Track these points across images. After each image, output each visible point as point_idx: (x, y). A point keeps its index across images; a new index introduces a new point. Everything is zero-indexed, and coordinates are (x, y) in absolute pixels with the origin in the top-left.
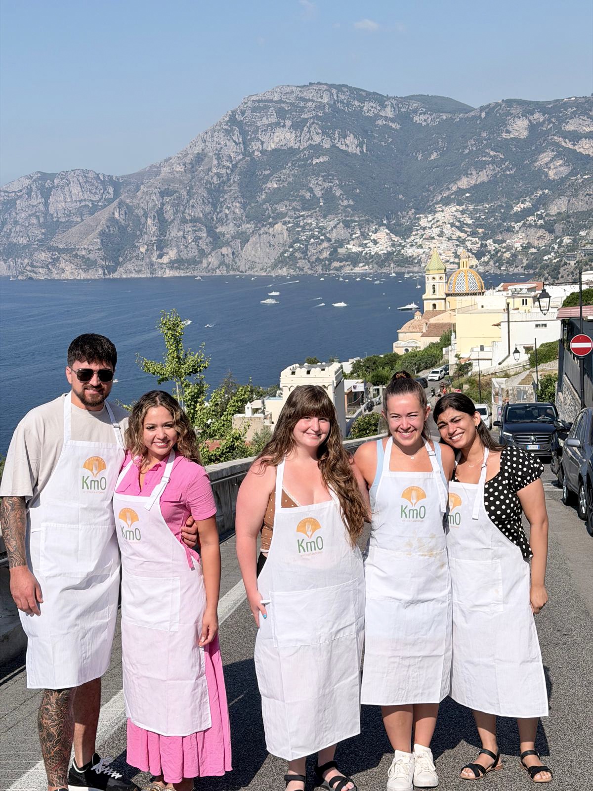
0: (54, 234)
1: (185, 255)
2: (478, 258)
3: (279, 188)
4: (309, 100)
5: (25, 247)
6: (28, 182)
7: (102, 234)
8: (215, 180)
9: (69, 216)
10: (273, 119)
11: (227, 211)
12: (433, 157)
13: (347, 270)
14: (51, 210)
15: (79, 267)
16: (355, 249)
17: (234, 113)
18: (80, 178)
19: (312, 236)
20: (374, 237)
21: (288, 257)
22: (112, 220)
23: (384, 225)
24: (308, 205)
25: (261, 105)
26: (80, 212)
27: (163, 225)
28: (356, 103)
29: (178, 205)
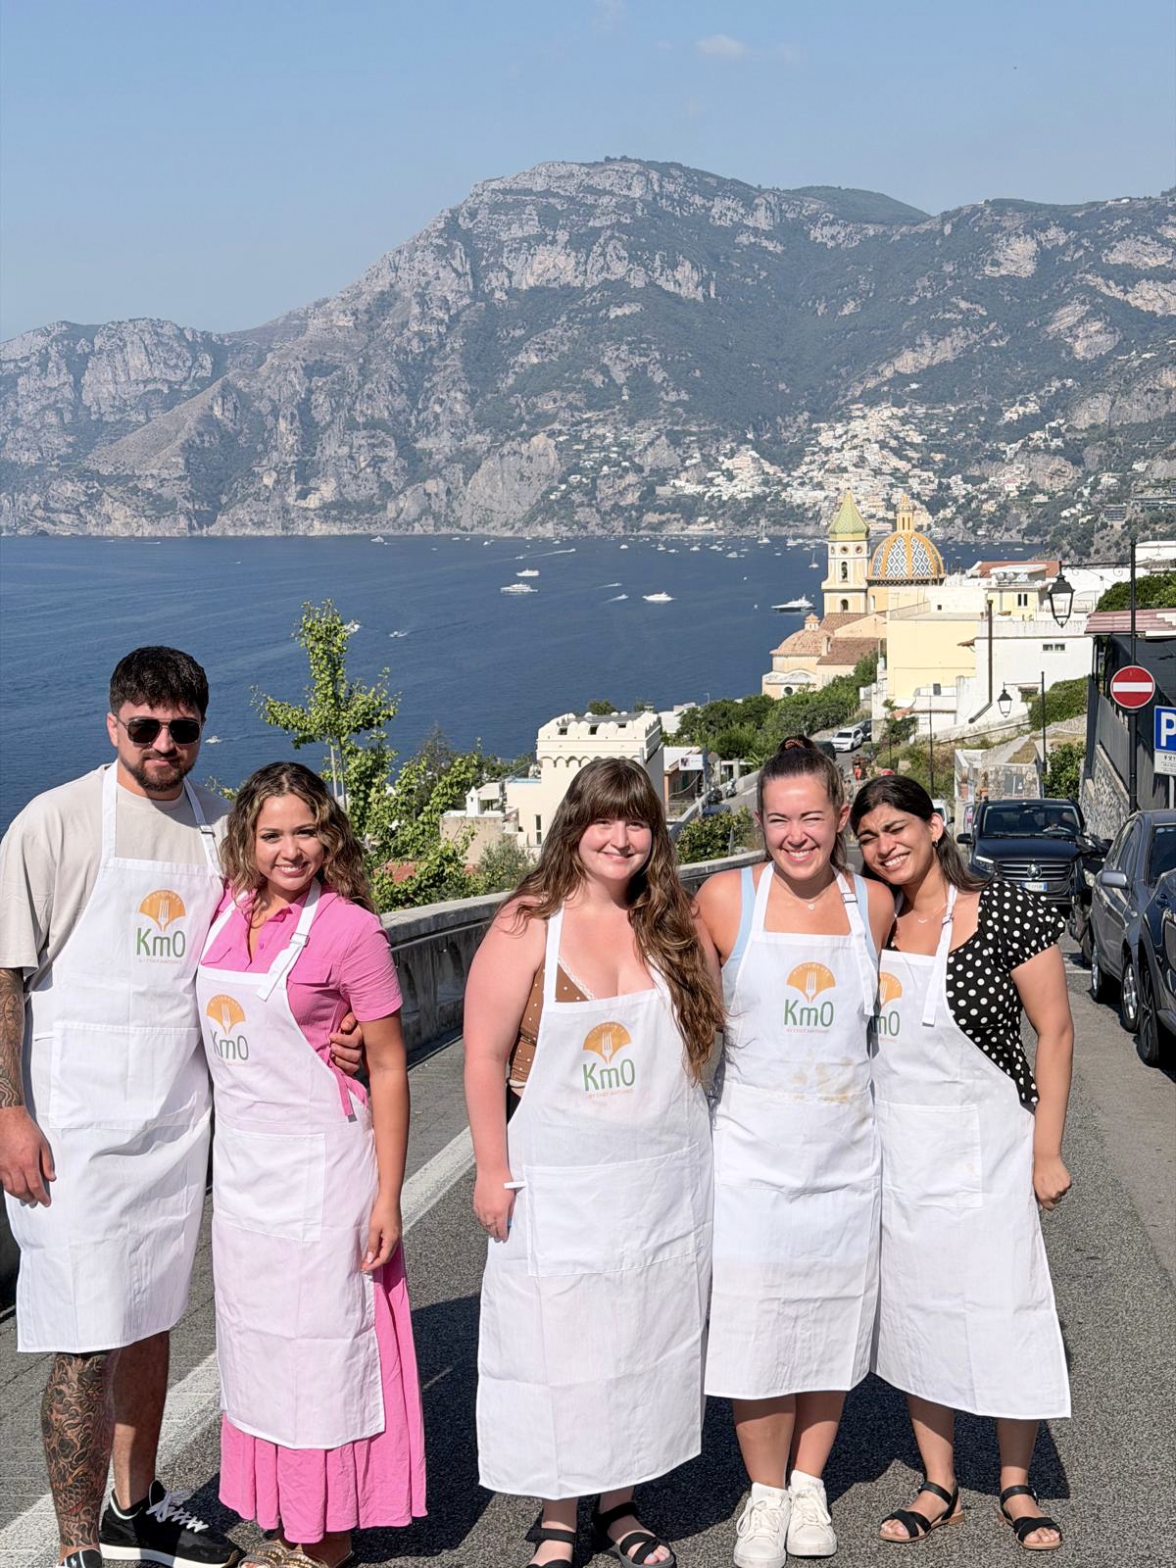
0: (91, 445)
1: (351, 493)
2: (933, 511)
3: (541, 365)
4: (605, 192)
5: (37, 469)
6: (41, 341)
7: (188, 448)
8: (415, 346)
9: (122, 411)
10: (533, 228)
11: (437, 409)
12: (849, 308)
13: (674, 530)
14: (87, 398)
15: (140, 512)
16: (691, 489)
17: (455, 213)
18: (147, 336)
19: (606, 461)
20: (727, 464)
21: (557, 501)
22: (208, 420)
23: (748, 441)
24: (599, 399)
25: (510, 199)
26: (145, 403)
27: (310, 432)
28: (698, 200)
29: (341, 394)
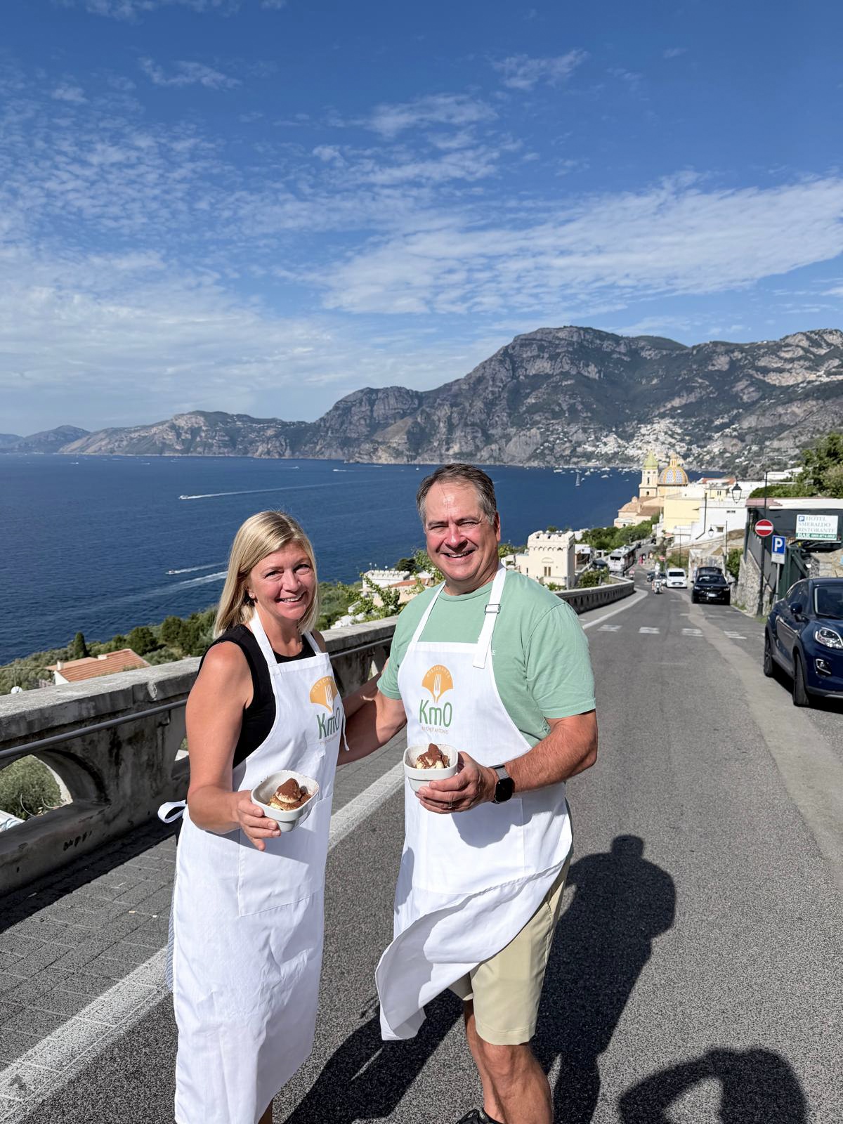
0: (375, 431)
1: (465, 449)
2: (685, 459)
3: (536, 403)
4: (563, 339)
5: (357, 439)
6: (360, 394)
7: (408, 433)
8: (490, 396)
9: (386, 419)
10: (535, 353)
11: (497, 419)
12: (655, 381)
13: (583, 464)
14: (375, 415)
15: (391, 455)
16: (590, 449)
17: (507, 347)
18: (396, 393)
20: (605, 440)
21: (539, 453)
22: (416, 423)
23: (613, 432)
24: (556, 415)
25: (527, 342)
26: (394, 417)
27: (451, 427)
28: (598, 342)
29: (462, 413)
